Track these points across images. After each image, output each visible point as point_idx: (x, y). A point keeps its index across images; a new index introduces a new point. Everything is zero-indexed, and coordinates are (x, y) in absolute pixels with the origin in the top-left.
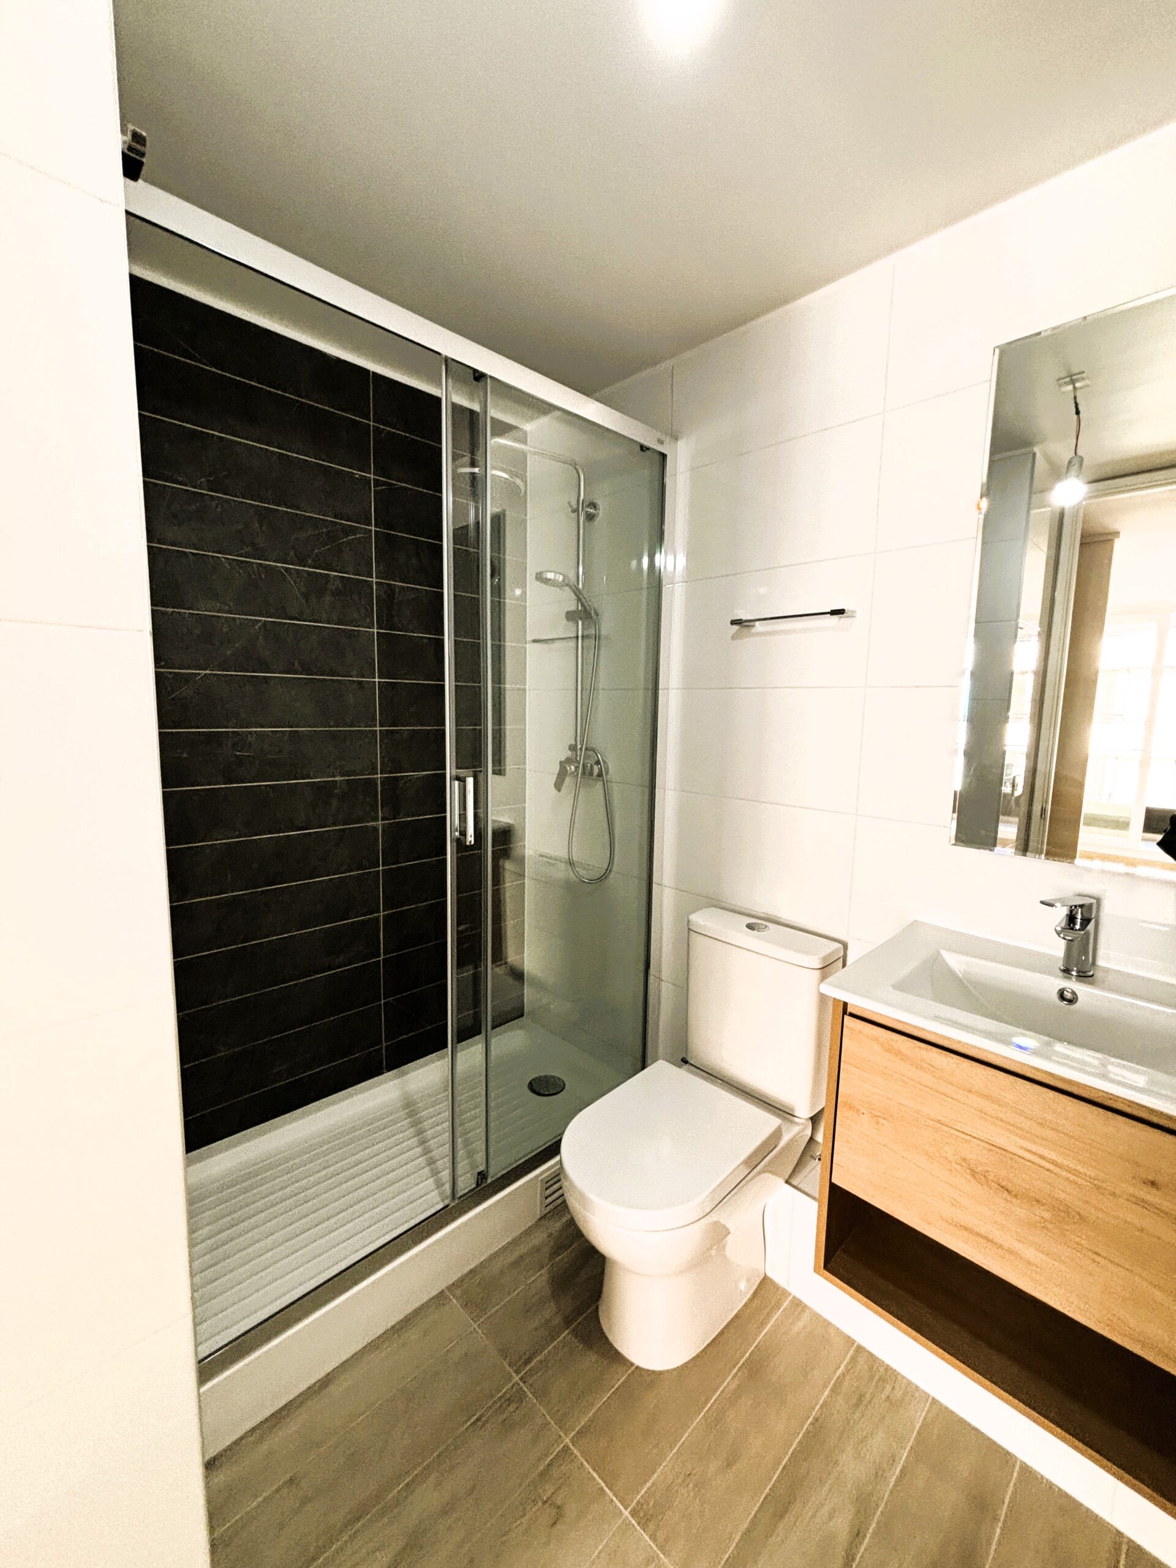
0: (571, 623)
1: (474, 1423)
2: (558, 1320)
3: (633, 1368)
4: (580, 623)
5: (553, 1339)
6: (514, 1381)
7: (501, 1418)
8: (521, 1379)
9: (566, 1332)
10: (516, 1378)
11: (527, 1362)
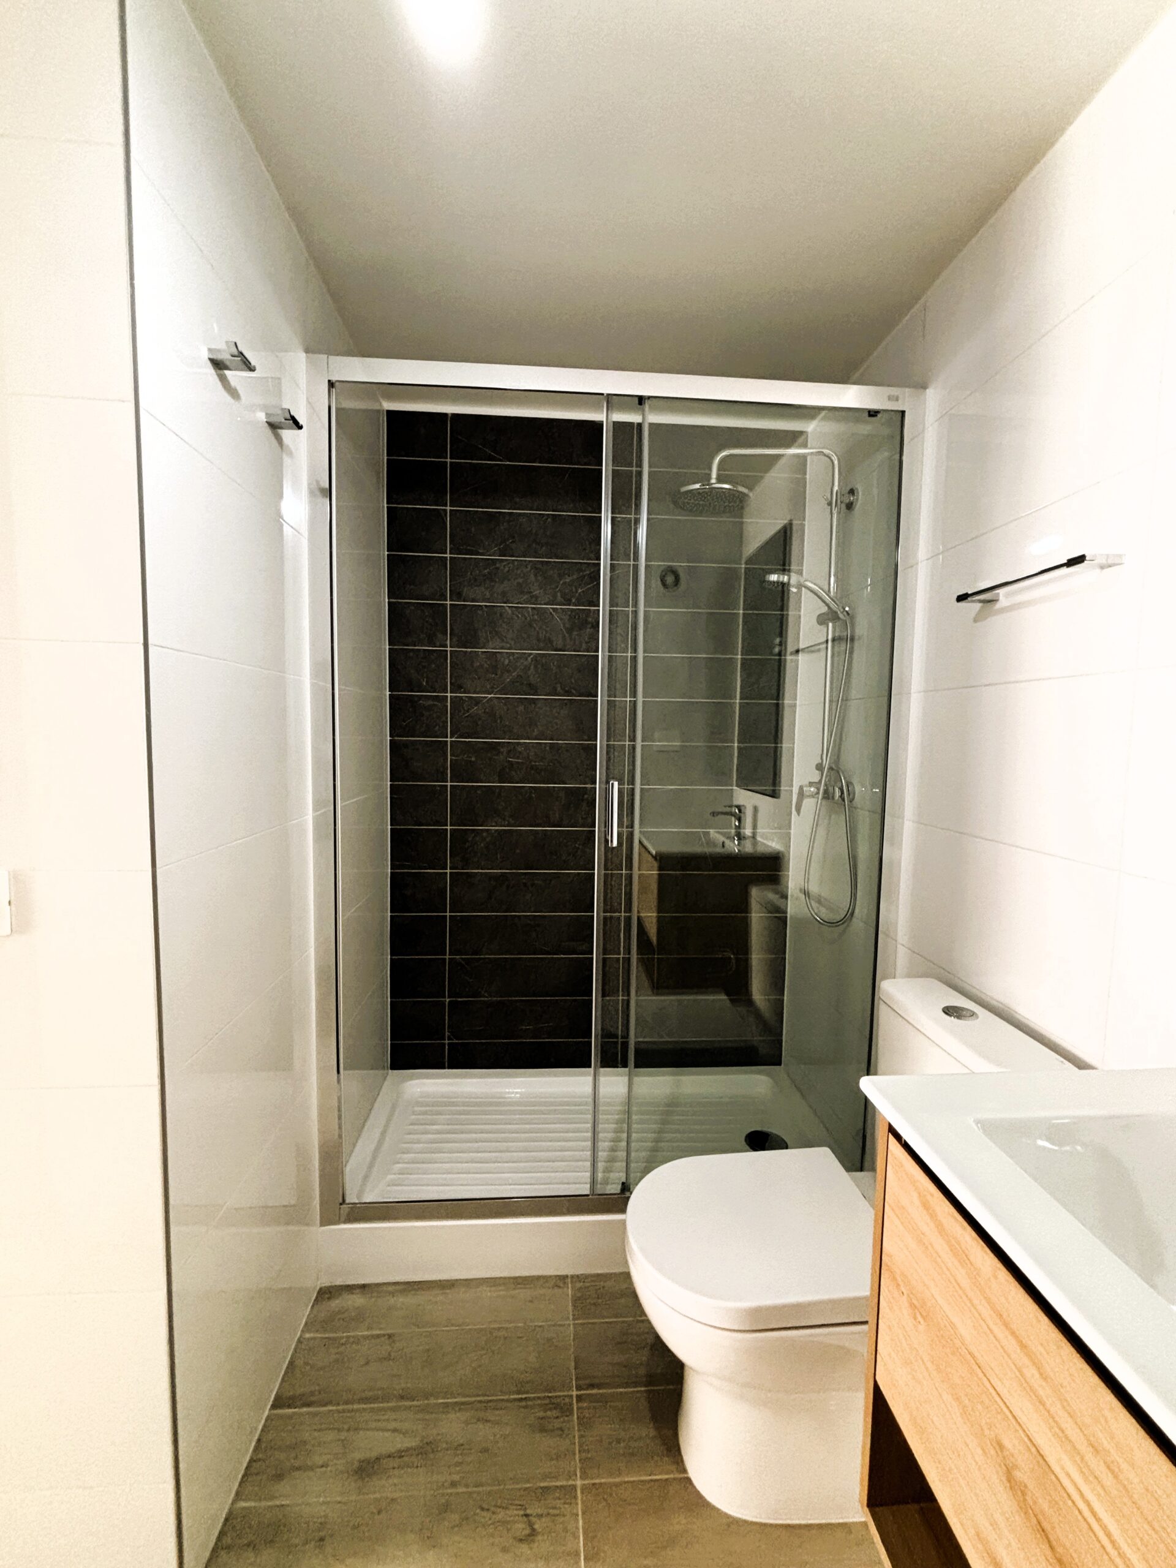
0: (822, 627)
1: (521, 1400)
2: (642, 1371)
3: (682, 1476)
4: (830, 625)
5: (627, 1385)
6: (570, 1393)
7: (541, 1414)
8: (577, 1396)
9: (643, 1389)
10: (575, 1393)
11: (592, 1386)
